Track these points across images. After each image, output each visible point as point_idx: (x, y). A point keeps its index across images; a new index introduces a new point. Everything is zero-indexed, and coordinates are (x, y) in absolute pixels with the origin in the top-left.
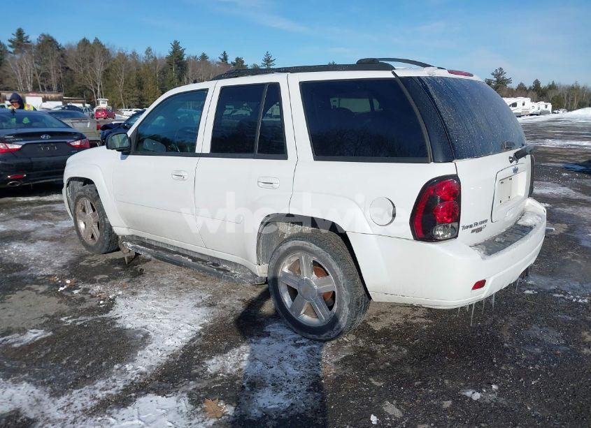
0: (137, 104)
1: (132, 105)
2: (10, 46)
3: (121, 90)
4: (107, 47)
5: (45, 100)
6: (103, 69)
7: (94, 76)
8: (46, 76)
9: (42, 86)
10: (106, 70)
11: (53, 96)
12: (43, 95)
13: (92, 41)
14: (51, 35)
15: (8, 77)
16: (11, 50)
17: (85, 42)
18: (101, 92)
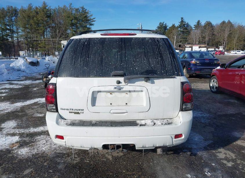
0: (242, 48)
1: (239, 48)
2: (194, 27)
3: (235, 42)
4: (233, 24)
5: (199, 47)
6: (229, 33)
7: (224, 37)
8: (204, 38)
9: (202, 42)
10: (230, 34)
11: (203, 46)
12: (199, 46)
13: (227, 22)
14: (210, 21)
15: (191, 39)
16: (194, 29)
17: (224, 23)
18: (225, 43)
